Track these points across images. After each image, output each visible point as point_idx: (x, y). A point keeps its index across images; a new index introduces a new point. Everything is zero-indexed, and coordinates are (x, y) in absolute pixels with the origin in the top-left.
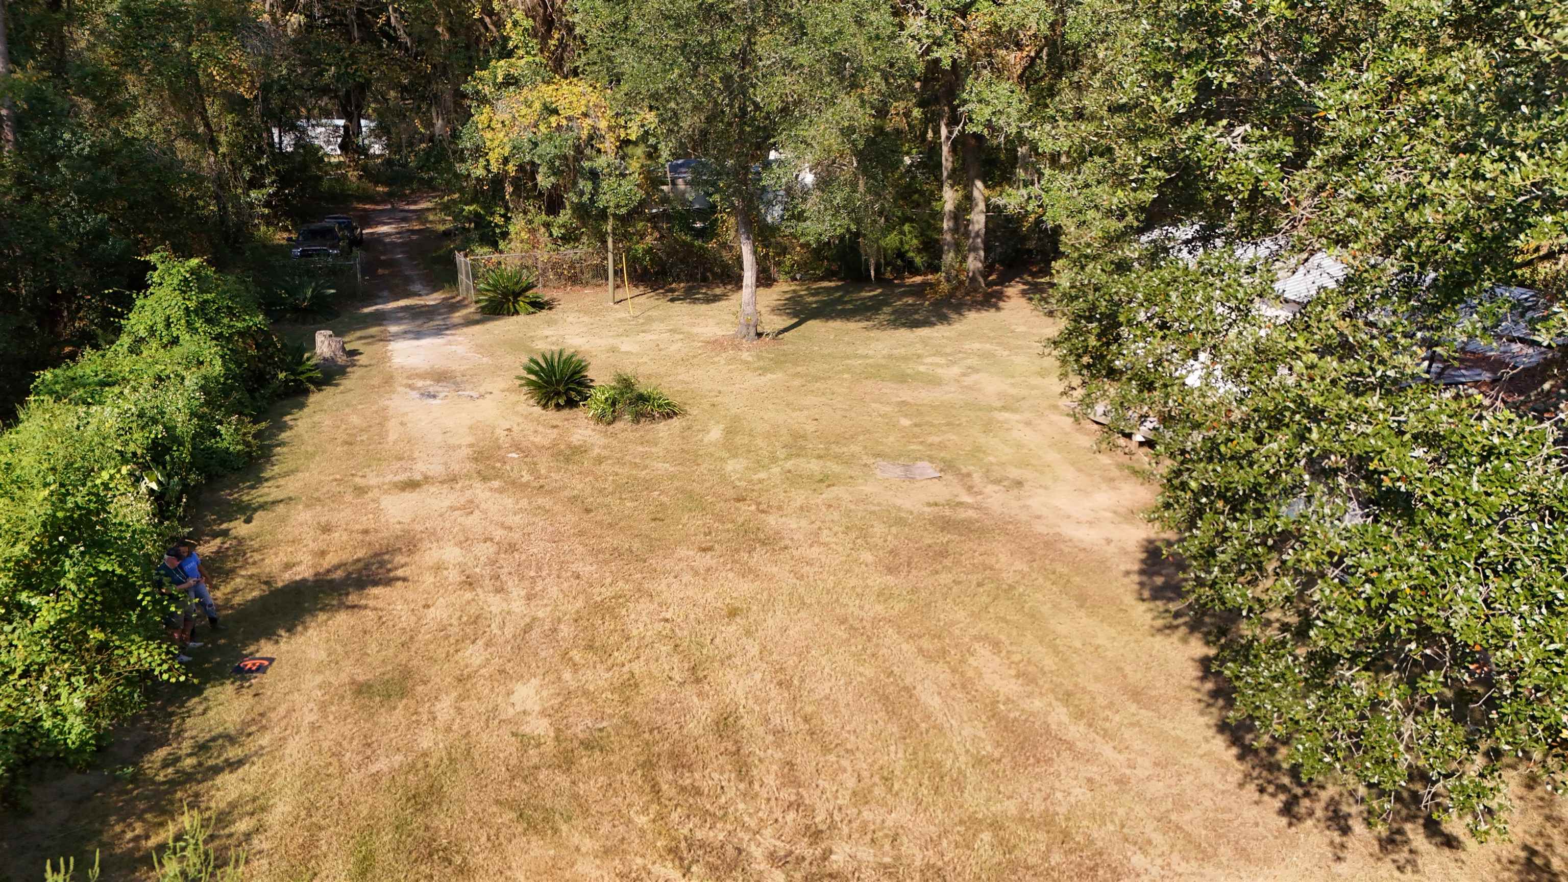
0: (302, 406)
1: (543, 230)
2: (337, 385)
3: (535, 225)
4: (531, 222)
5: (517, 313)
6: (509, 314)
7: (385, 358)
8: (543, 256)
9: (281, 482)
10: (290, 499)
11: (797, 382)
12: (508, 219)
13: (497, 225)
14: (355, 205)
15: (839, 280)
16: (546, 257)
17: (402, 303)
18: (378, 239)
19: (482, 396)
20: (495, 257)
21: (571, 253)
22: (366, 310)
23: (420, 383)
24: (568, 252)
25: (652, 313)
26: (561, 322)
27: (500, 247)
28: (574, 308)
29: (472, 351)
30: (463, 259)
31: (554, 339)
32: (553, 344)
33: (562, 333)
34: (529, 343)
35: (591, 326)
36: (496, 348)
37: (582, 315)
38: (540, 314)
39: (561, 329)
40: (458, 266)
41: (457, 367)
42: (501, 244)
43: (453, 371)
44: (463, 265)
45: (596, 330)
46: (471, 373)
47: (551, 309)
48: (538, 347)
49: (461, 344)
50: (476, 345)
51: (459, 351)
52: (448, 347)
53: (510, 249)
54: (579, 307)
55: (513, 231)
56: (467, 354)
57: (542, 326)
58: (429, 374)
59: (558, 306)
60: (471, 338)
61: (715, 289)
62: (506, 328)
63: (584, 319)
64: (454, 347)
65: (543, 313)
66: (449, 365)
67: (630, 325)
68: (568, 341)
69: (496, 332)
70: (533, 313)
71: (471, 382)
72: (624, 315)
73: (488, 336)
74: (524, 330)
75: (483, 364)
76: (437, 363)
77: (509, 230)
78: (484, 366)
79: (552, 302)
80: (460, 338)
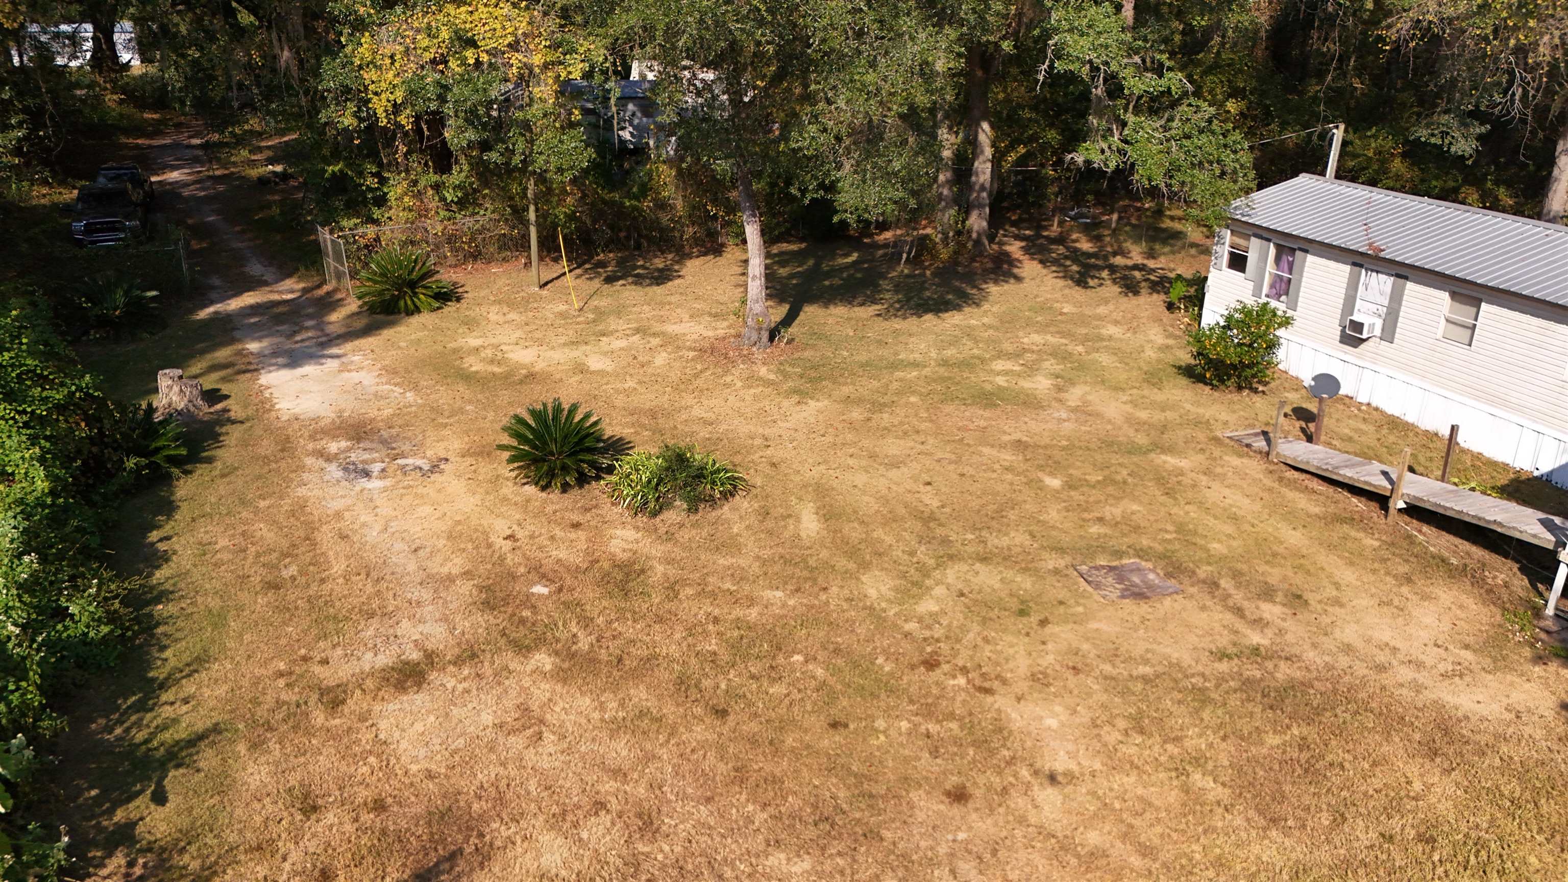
0: (169, 508)
1: (430, 192)
2: (210, 460)
3: (421, 186)
4: (415, 183)
5: (417, 310)
7: (265, 406)
8: (435, 226)
9: (188, 687)
10: (216, 729)
11: (857, 414)
12: (383, 181)
13: (369, 189)
14: (124, 140)
15: (802, 240)
16: (439, 228)
17: (249, 299)
18: (172, 192)
19: (435, 468)
20: (371, 231)
21: (469, 222)
22: (204, 313)
23: (333, 447)
24: (466, 222)
25: (596, 303)
26: (484, 323)
27: (375, 217)
28: (492, 298)
29: (384, 380)
30: (328, 236)
31: (489, 353)
32: (492, 362)
33: (494, 341)
34: (458, 362)
35: (528, 328)
36: (416, 374)
37: (506, 309)
38: (446, 310)
39: (488, 334)
40: (322, 245)
41: (376, 413)
42: (376, 213)
43: (372, 420)
44: (329, 244)
45: (538, 335)
46: (400, 422)
47: (458, 300)
48: (474, 369)
49: (362, 368)
50: (384, 368)
51: (366, 382)
52: (346, 375)
53: (390, 218)
54: (494, 296)
55: (392, 196)
56: (380, 388)
57: (460, 331)
58: (339, 428)
59: (466, 295)
60: (371, 356)
61: (657, 261)
62: (413, 337)
63: (512, 316)
64: (354, 374)
65: (451, 308)
66: (363, 411)
67: (578, 323)
68: (510, 355)
69: (403, 344)
70: (438, 308)
71: (404, 438)
72: (562, 307)
73: (394, 353)
74: (440, 338)
75: (411, 406)
76: (343, 406)
77: (386, 194)
78: (414, 409)
79: (460, 290)
80: (356, 358)
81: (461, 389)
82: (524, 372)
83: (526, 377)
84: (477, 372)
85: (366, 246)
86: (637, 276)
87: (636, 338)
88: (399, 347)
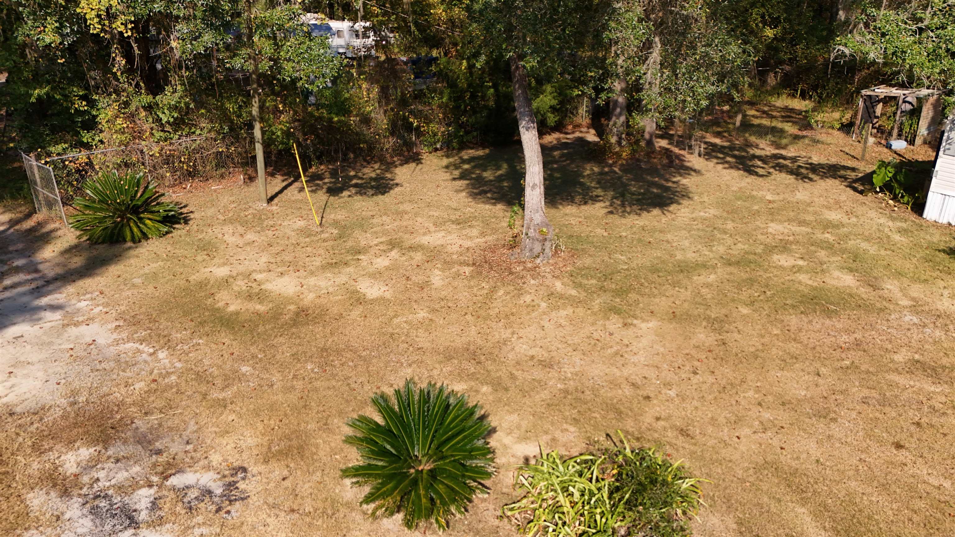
1: (144, 113)
3: (133, 107)
4: (127, 104)
5: (145, 237)
6: (136, 241)
8: (151, 148)
12: (92, 103)
13: (79, 112)
16: (156, 150)
19: (231, 490)
20: (82, 156)
21: (186, 142)
23: (71, 462)
24: (182, 142)
25: (332, 216)
26: (223, 247)
27: (85, 140)
28: (221, 217)
29: (124, 335)
30: (34, 163)
31: (241, 285)
32: (250, 297)
33: (241, 268)
34: (209, 302)
35: (274, 250)
36: (164, 323)
37: (241, 229)
38: (175, 233)
39: (232, 260)
40: (29, 173)
41: (123, 391)
42: (86, 137)
43: (120, 405)
44: (36, 171)
45: (288, 258)
46: (160, 403)
47: (186, 222)
48: (232, 308)
49: (92, 319)
50: (120, 316)
51: (101, 341)
52: (73, 331)
53: (101, 142)
54: (224, 214)
55: (102, 118)
56: (122, 347)
57: (199, 258)
58: (75, 425)
59: (192, 216)
60: (101, 300)
61: (366, 170)
62: (147, 270)
63: (250, 236)
64: (83, 328)
65: (180, 231)
66: (105, 389)
67: (324, 241)
68: (268, 286)
69: (137, 281)
70: (167, 233)
71: (171, 429)
72: (301, 224)
73: (129, 293)
74: (179, 269)
75: (169, 374)
76: (76, 384)
77: (95, 117)
78: (173, 378)
79: (184, 210)
80: (83, 304)
81: (227, 341)
82: (292, 307)
83: (297, 314)
84: (237, 313)
85: (78, 171)
86: (356, 186)
87: (394, 254)
88: (134, 285)
